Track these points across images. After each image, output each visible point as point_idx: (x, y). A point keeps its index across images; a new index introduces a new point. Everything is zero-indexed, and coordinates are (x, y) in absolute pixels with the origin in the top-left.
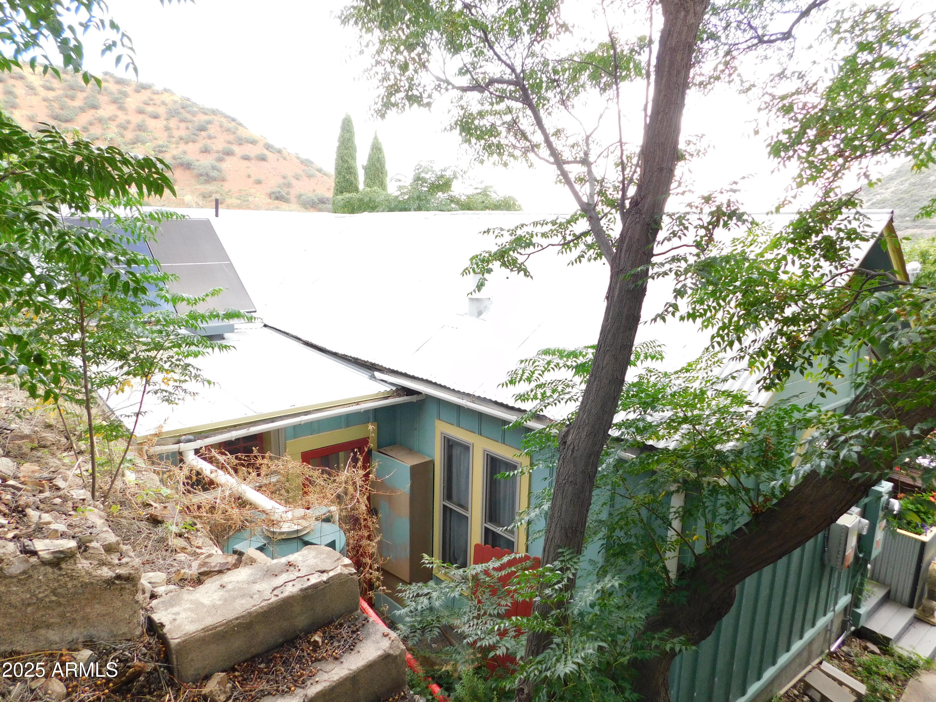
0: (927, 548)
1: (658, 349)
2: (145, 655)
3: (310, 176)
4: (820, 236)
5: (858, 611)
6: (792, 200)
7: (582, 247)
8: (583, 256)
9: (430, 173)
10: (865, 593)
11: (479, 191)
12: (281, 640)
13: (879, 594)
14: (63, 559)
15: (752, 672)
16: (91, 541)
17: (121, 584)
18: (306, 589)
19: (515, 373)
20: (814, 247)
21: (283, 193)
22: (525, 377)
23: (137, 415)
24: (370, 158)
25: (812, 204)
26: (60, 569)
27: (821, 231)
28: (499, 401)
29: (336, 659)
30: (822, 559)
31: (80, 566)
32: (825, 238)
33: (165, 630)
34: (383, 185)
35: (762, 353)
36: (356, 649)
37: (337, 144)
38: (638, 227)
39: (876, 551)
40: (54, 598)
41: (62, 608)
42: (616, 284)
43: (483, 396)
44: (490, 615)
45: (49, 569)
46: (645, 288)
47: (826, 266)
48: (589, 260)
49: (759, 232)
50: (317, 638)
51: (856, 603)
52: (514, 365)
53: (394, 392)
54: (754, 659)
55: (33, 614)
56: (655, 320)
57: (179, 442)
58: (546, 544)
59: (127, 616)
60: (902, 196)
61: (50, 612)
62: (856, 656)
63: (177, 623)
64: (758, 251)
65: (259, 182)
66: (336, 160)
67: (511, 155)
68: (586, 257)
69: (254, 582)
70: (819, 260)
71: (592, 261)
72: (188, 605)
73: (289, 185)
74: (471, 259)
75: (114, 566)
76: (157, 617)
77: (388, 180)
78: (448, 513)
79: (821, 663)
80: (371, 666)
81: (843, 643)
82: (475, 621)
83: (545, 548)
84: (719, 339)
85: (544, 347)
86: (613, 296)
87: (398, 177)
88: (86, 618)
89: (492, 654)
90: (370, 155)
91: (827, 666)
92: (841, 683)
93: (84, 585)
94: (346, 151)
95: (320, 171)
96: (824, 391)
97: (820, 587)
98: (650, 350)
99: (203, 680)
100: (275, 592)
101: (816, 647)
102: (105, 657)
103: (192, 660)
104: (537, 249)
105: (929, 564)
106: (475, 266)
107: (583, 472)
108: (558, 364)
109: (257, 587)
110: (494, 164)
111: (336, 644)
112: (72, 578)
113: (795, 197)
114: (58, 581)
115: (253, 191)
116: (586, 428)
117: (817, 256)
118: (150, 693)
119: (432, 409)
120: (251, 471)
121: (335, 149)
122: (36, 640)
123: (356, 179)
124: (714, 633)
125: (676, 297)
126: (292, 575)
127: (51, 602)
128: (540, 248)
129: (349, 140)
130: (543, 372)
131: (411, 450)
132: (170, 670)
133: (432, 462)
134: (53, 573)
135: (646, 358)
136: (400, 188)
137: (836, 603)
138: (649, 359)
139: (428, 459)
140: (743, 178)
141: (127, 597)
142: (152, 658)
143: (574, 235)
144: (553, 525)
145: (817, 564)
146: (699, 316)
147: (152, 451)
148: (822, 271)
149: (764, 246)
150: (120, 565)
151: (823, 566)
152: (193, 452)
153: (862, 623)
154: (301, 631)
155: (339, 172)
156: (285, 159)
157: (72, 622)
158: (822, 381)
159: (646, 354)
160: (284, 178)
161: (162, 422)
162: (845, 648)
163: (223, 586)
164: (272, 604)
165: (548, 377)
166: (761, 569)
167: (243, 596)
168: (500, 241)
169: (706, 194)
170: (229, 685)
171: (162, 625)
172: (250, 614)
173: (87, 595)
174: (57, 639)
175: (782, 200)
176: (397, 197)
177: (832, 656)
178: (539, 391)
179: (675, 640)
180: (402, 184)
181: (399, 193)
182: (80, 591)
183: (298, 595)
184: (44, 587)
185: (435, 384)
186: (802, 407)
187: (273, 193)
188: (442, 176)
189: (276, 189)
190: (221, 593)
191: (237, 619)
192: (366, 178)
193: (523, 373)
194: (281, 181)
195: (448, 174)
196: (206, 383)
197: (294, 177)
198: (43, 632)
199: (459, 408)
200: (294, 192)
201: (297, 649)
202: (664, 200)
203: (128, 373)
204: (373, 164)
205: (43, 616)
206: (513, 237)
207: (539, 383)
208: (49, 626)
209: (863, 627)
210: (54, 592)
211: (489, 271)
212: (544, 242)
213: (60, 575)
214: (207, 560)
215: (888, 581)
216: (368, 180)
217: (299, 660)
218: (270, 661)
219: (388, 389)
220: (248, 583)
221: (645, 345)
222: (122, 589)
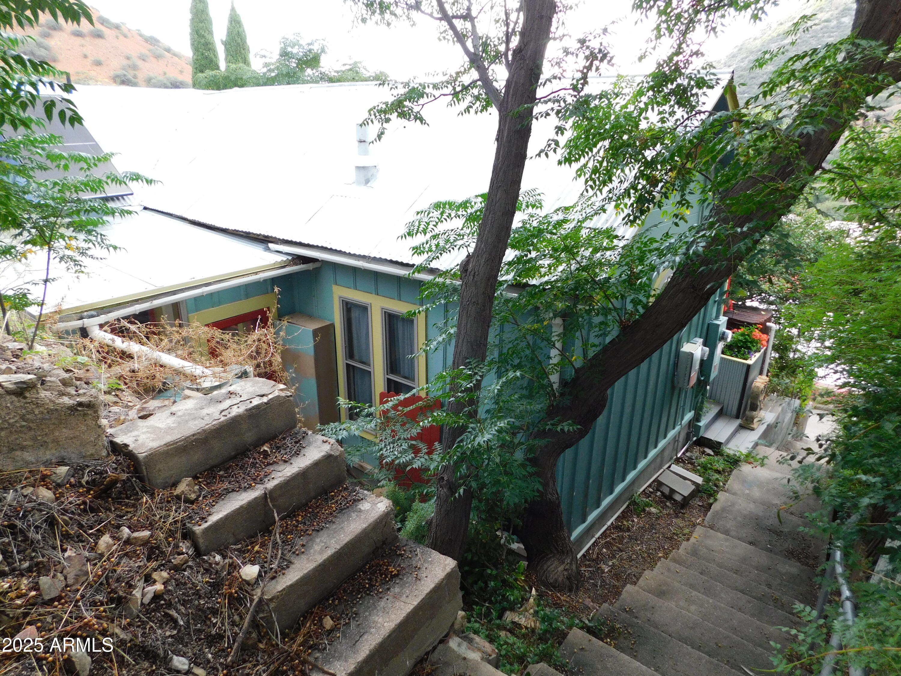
0: (751, 370)
1: (538, 197)
2: (116, 469)
3: (158, 57)
4: (675, 83)
5: (699, 424)
6: (652, 51)
7: (469, 99)
8: (471, 107)
9: (297, 47)
10: (704, 410)
11: (348, 67)
12: (233, 453)
13: (714, 410)
14: (26, 389)
15: (618, 475)
16: (46, 376)
17: (83, 411)
18: (250, 409)
19: (412, 224)
20: (669, 94)
21: (130, 77)
22: (421, 229)
23: (46, 281)
24: (230, 33)
25: (669, 54)
26: (25, 398)
27: (675, 79)
28: (394, 259)
29: (285, 462)
30: (673, 381)
31: (43, 395)
32: (679, 86)
33: (130, 448)
34: (246, 61)
35: (627, 193)
36: (302, 454)
37: (189, 16)
38: (523, 72)
39: (714, 374)
40: (24, 423)
41: (33, 432)
42: (505, 126)
43: (378, 257)
44: (404, 439)
45: (14, 398)
46: (530, 129)
47: (680, 113)
48: (476, 113)
49: (623, 85)
50: (265, 448)
51: (697, 418)
52: (411, 217)
53: (290, 261)
54: (620, 465)
55: (7, 437)
56: (539, 155)
57: (81, 318)
58: (455, 358)
59: (92, 439)
60: (742, 73)
61: (22, 435)
62: (696, 458)
63: (140, 442)
64: (623, 103)
65: (98, 63)
66: (191, 34)
67: (393, 14)
68: (475, 107)
69: (202, 408)
70: (673, 106)
71: (479, 113)
72: (145, 430)
73: (135, 67)
74: (370, 111)
75: (72, 396)
76: (119, 440)
77: (252, 58)
78: (351, 370)
79: (670, 467)
80: (316, 464)
81: (687, 451)
82: (392, 446)
83: (454, 361)
84: (590, 183)
85: (435, 200)
86: (503, 137)
87: (263, 53)
88: (56, 441)
89: (409, 468)
90: (229, 29)
91: (674, 468)
92: (685, 478)
93: (50, 411)
94: (201, 25)
95: (168, 50)
96: (677, 220)
97: (671, 405)
98: (531, 199)
99: (172, 487)
100: (223, 414)
101: (667, 454)
102: (81, 472)
103: (160, 470)
104: (430, 99)
105: (753, 382)
106: (373, 117)
107: (484, 293)
108: (450, 214)
109: (205, 411)
110: (377, 23)
111: (283, 452)
112: (38, 405)
113: (654, 48)
114: (25, 408)
115: (93, 74)
116: (484, 256)
117: (672, 103)
118: (128, 498)
119: (328, 275)
120: (163, 338)
121: (189, 23)
122: (14, 460)
123: (216, 56)
124: (591, 431)
125: (557, 133)
126: (237, 400)
127: (22, 426)
128: (433, 98)
129: (203, 11)
130: (437, 223)
131: (311, 317)
132: (141, 479)
133: (332, 326)
134: (19, 401)
135: (527, 206)
136: (266, 65)
137: (682, 419)
138: (530, 207)
139: (328, 323)
140: (613, 22)
141: (91, 423)
142: (123, 471)
143: (463, 85)
144: (460, 341)
145: (669, 386)
146: (575, 161)
147: (56, 327)
148: (676, 117)
149: (628, 98)
150: (78, 395)
151: (673, 387)
152: (98, 327)
153: (701, 434)
154: (250, 445)
155: (196, 48)
156: (125, 36)
157: (44, 444)
158: (675, 212)
159: (527, 202)
160: (128, 58)
161: (60, 300)
162: (688, 454)
163: (173, 414)
164: (223, 422)
165: (442, 227)
166: (627, 373)
167: (195, 419)
168: (395, 92)
169: (581, 37)
170: (197, 487)
171: (126, 446)
172: (204, 431)
173: (53, 421)
174: (33, 460)
175: (643, 51)
176: (265, 74)
177: (678, 461)
178: (434, 242)
179: (564, 424)
180: (267, 60)
181: (265, 70)
182: (47, 417)
183: (244, 414)
184: (13, 414)
185: (331, 249)
186: (658, 239)
187: (118, 76)
188: (310, 51)
189: (120, 72)
190: (173, 418)
191: (194, 435)
192: (227, 56)
193: (420, 225)
194: (125, 62)
195: (316, 48)
196: (111, 249)
197: (140, 58)
198: (19, 453)
199: (355, 270)
200: (141, 76)
201: (249, 458)
202: (544, 46)
203: (26, 243)
204: (233, 39)
205: (16, 439)
206: (407, 90)
207: (434, 233)
208: (23, 448)
209: (702, 437)
210: (23, 417)
211: (388, 120)
212: (437, 93)
213: (27, 403)
214: (145, 406)
215: (722, 400)
216: (230, 57)
217: (254, 465)
218: (228, 468)
219: (285, 259)
220: (196, 409)
221: (528, 193)
222: (85, 415)
